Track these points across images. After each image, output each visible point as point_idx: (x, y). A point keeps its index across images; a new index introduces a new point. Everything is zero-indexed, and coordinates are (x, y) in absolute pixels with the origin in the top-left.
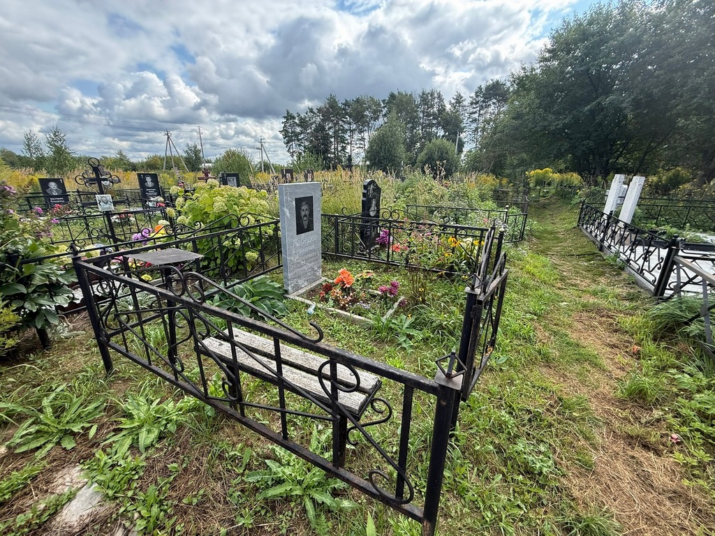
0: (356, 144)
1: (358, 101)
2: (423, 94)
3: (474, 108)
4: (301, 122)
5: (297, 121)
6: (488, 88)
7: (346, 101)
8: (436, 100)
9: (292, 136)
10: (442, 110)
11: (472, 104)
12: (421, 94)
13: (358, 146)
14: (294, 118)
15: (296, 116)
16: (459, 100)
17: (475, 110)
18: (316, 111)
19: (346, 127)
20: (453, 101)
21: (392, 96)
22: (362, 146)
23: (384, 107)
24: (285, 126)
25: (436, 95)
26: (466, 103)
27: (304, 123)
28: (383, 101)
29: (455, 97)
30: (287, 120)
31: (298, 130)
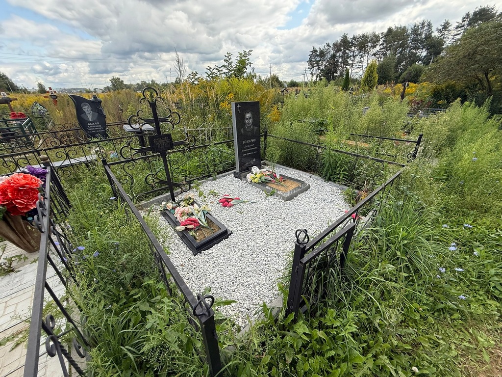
0: (356, 66)
1: (363, 36)
2: (415, 26)
4: (320, 54)
6: (475, 14)
7: (354, 36)
8: (426, 28)
9: (314, 64)
10: (429, 37)
11: (458, 27)
12: (413, 27)
13: (358, 66)
16: (446, 27)
17: (459, 33)
18: (331, 45)
20: (440, 28)
21: (390, 30)
22: (360, 67)
23: (382, 38)
25: (426, 24)
26: (452, 28)
28: (382, 34)
29: (443, 24)
30: (312, 53)
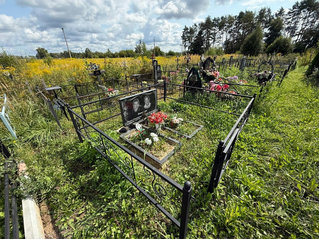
3: (290, 15)
4: (190, 31)
6: (302, 3)
7: (215, 18)
9: (186, 38)
14: (188, 29)
15: (189, 28)
17: (290, 17)
23: (235, 20)
26: (285, 13)
28: (235, 17)
29: (280, 10)
30: (185, 31)
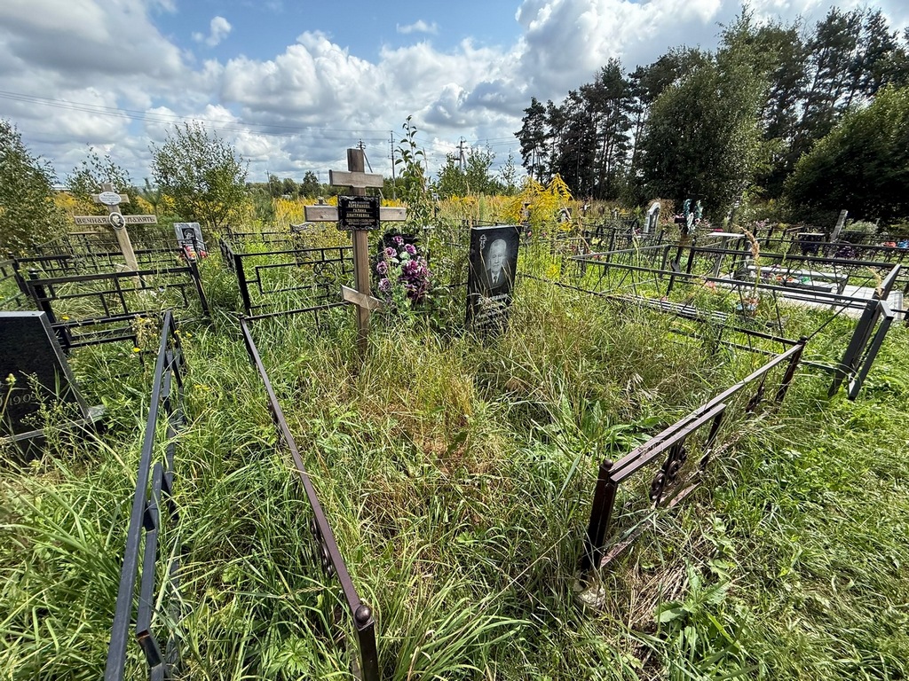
5: (547, 116)
19: (632, 117)
24: (526, 124)
27: (557, 118)
31: (547, 129)
